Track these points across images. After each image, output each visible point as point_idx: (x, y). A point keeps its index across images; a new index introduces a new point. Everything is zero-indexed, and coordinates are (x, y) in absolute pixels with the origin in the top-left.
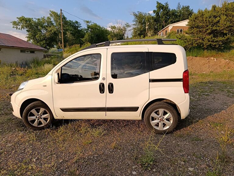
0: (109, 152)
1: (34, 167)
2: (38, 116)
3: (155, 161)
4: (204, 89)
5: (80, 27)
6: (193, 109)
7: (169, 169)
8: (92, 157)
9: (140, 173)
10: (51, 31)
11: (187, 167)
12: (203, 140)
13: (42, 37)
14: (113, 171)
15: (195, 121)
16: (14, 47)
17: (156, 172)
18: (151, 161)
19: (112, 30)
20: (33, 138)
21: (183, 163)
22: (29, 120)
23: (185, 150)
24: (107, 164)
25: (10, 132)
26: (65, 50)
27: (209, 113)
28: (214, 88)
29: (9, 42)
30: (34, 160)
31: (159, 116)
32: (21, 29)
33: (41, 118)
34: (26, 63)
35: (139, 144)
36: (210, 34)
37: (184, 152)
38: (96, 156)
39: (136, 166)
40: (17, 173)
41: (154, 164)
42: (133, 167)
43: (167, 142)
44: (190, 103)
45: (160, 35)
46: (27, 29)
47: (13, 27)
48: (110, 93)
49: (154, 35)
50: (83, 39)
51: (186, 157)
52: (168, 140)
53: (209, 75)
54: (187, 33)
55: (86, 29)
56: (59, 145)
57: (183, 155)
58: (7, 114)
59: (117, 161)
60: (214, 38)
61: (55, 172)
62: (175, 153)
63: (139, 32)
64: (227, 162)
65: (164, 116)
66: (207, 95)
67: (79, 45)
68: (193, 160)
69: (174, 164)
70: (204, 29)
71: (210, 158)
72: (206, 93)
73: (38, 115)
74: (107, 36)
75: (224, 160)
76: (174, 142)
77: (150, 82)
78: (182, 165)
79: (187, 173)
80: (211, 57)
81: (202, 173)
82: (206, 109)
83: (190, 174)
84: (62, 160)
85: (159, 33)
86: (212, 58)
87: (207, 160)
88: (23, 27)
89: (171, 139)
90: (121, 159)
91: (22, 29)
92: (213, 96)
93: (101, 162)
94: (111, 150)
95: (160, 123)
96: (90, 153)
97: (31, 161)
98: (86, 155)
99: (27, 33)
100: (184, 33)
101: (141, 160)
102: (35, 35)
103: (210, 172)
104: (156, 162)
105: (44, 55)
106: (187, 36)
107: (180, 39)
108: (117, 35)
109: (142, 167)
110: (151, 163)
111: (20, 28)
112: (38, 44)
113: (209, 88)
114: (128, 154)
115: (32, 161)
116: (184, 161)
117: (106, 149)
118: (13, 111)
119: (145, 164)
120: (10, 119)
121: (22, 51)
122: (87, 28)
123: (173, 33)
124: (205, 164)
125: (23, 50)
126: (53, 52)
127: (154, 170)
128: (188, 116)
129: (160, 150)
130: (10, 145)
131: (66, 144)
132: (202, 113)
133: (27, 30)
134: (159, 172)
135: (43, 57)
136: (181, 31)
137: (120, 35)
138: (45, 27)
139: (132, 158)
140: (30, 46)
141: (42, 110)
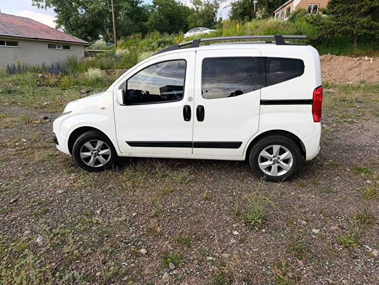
0: (200, 205)
1: (100, 221)
2: (94, 152)
3: (264, 219)
4: (347, 111)
5: (141, 2)
6: (326, 144)
7: (284, 229)
8: (176, 211)
9: (244, 233)
10: (94, 10)
11: (310, 228)
12: (337, 192)
13: (79, 21)
14: (206, 229)
15: (327, 163)
16: (37, 39)
17: (267, 233)
18: (258, 219)
19: (194, 7)
20: (90, 183)
21: (304, 222)
22: (82, 157)
23: (308, 205)
24: (197, 220)
25: (56, 173)
26: (118, 44)
27: (350, 152)
28: (363, 110)
29: (30, 32)
30: (98, 212)
31: (272, 156)
32: (46, 7)
33: (99, 155)
34: (57, 66)
35: (241, 195)
36: (366, 14)
37: (307, 208)
38: (181, 208)
39: (238, 224)
40: (79, 228)
41: (264, 223)
42: (234, 225)
43: (283, 193)
44: (322, 135)
45: (278, 15)
46: (55, 8)
47: (33, 5)
48: (199, 120)
49: (267, 16)
50: (147, 24)
51: (309, 215)
52: (284, 190)
53: (359, 87)
54: (324, 13)
55: (151, 6)
56: (128, 193)
57: (305, 212)
58: (46, 148)
59: (211, 216)
60: (372, 22)
61: (129, 228)
62: (293, 209)
63: (240, 10)
64: (369, 223)
65: (280, 156)
66: (350, 123)
67: (140, 34)
68: (319, 219)
69: (292, 224)
70: (357, 6)
71: (345, 217)
72: (350, 120)
73: (95, 150)
74: (186, 17)
75: (365, 221)
76: (293, 194)
77: (261, 104)
78: (303, 225)
79: (310, 236)
80: (365, 56)
81: (330, 237)
82: (346, 145)
83: (314, 237)
84: (136, 214)
85: (277, 12)
86: (366, 58)
87: (340, 220)
88: (48, 5)
89: (288, 190)
90: (216, 214)
91: (48, 7)
92: (360, 125)
93: (189, 217)
94: (201, 202)
95: (273, 166)
96: (173, 205)
97: (93, 214)
98: (168, 207)
99: (56, 14)
100: (320, 13)
101: (245, 216)
102: (69, 18)
103: (342, 236)
104: (266, 220)
105: (85, 52)
106: (324, 18)
107: (311, 23)
108: (204, 15)
109: (247, 226)
110: (260, 221)
111: (44, 7)
112: (74, 34)
113: (355, 110)
114: (226, 208)
115: (96, 213)
116: (306, 221)
117: (195, 200)
118: (58, 144)
119: (250, 222)
120: (52, 155)
121: (50, 46)
122: (152, 4)
123: (300, 13)
124: (337, 225)
125: (52, 44)
126: (99, 47)
127: (264, 230)
128: (317, 156)
129: (273, 204)
130: (60, 191)
131: (137, 192)
132: (339, 152)
133: (55, 10)
134: (270, 233)
135: (84, 56)
136: (315, 8)
137: (208, 16)
138: (83, 4)
139: (232, 213)
140: (63, 38)
141: (100, 143)
